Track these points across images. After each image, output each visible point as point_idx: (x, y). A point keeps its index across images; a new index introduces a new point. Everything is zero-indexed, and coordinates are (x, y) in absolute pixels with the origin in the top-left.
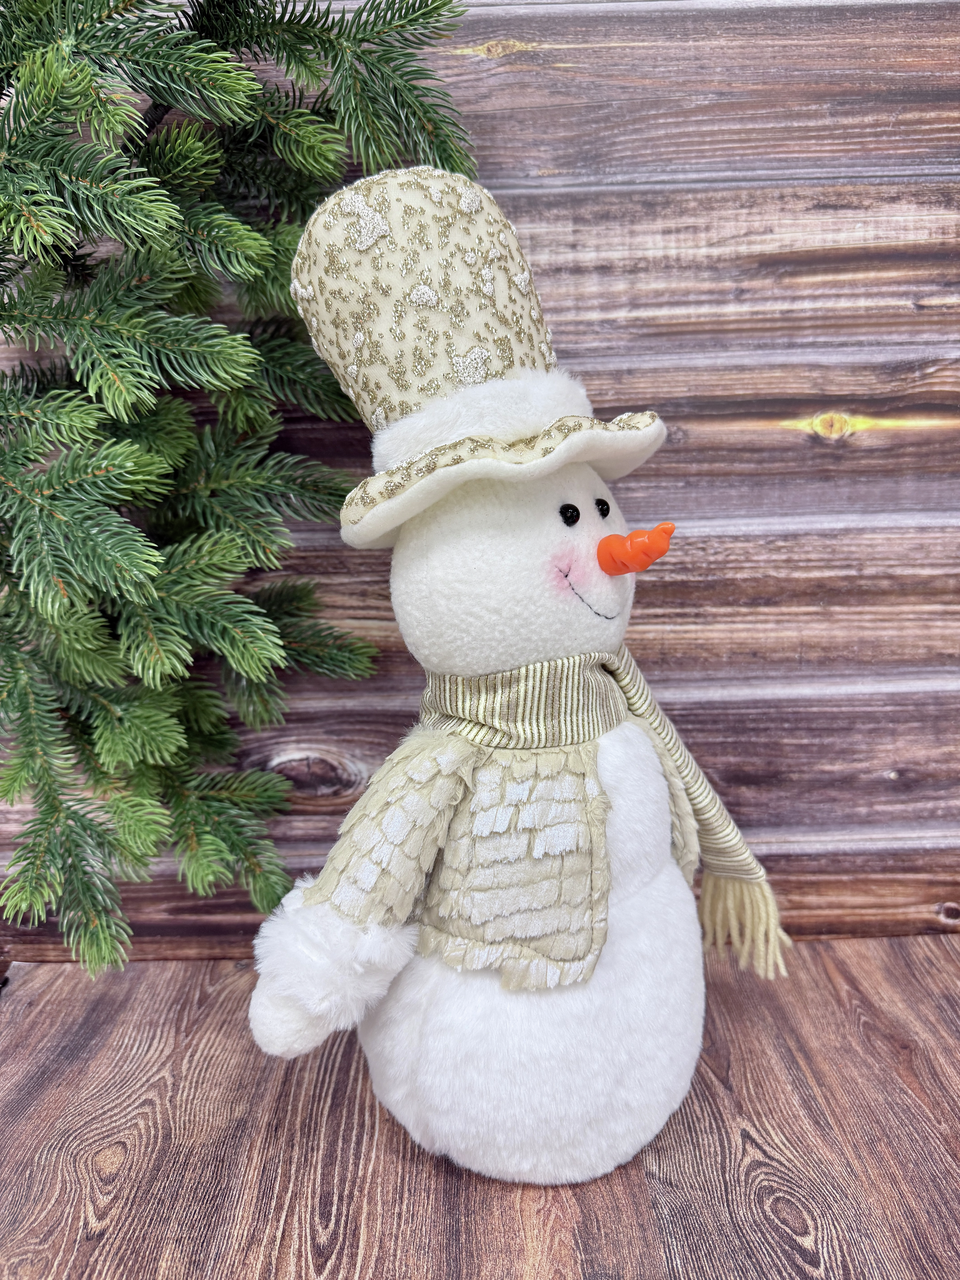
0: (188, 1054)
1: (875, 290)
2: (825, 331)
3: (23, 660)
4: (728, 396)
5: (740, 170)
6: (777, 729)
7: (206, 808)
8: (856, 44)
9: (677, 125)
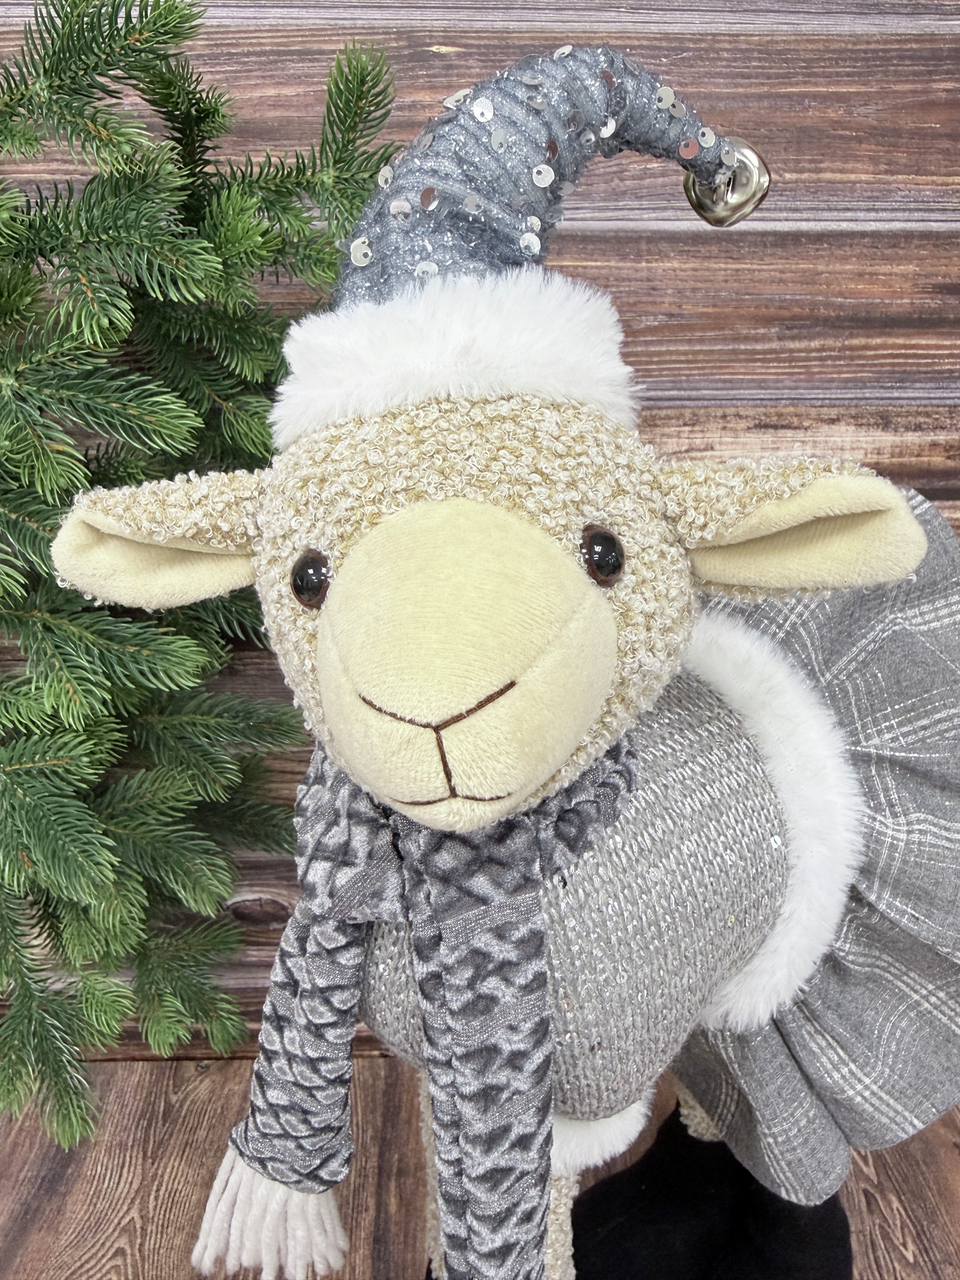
0: (155, 1188)
5: (685, 390)
8: (809, 270)
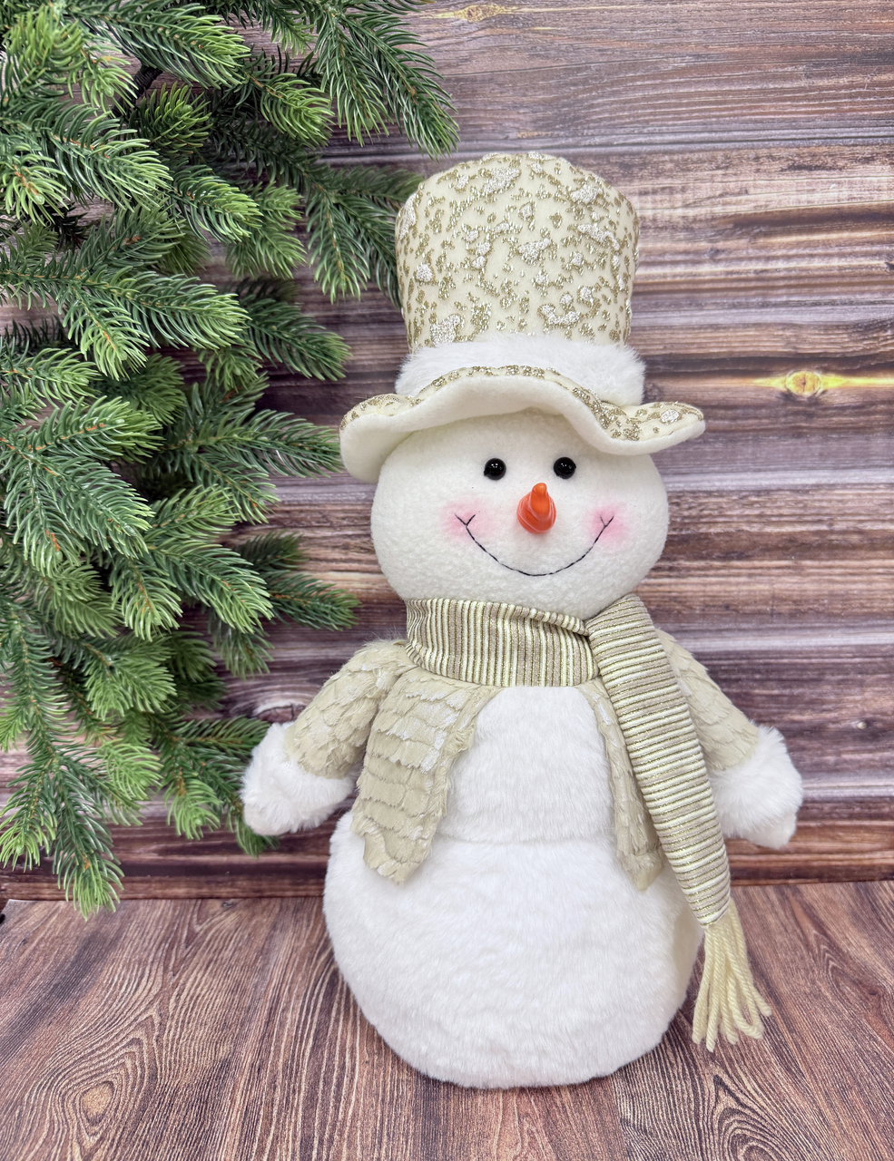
0: (175, 993)
1: (848, 250)
2: (799, 290)
3: (17, 611)
4: (703, 354)
5: (716, 132)
6: (748, 679)
7: (193, 754)
8: (832, 6)
9: (654, 87)
